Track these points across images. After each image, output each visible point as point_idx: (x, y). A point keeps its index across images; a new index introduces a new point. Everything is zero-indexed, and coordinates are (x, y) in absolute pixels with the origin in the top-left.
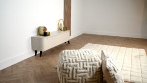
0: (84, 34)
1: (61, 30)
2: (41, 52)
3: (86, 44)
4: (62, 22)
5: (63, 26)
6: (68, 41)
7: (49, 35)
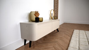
1: (52, 18)
2: (30, 42)
4: (53, 12)
6: (57, 29)
7: (42, 21)
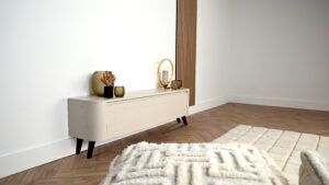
0: (229, 104)
1: (165, 87)
3: (234, 127)
5: (171, 77)
6: (184, 118)
7: (122, 96)
